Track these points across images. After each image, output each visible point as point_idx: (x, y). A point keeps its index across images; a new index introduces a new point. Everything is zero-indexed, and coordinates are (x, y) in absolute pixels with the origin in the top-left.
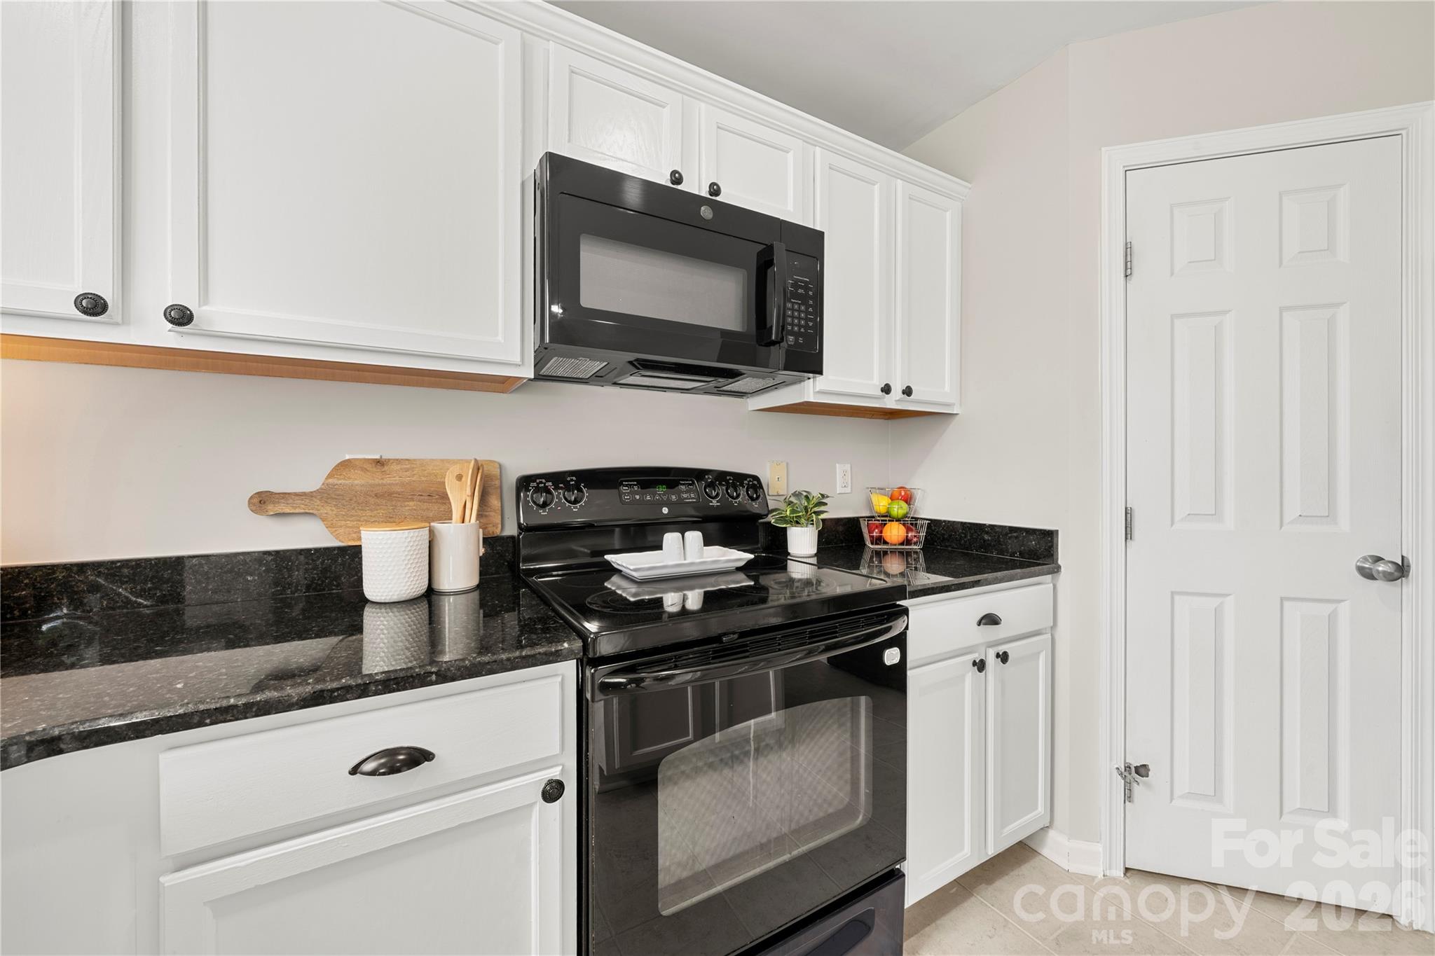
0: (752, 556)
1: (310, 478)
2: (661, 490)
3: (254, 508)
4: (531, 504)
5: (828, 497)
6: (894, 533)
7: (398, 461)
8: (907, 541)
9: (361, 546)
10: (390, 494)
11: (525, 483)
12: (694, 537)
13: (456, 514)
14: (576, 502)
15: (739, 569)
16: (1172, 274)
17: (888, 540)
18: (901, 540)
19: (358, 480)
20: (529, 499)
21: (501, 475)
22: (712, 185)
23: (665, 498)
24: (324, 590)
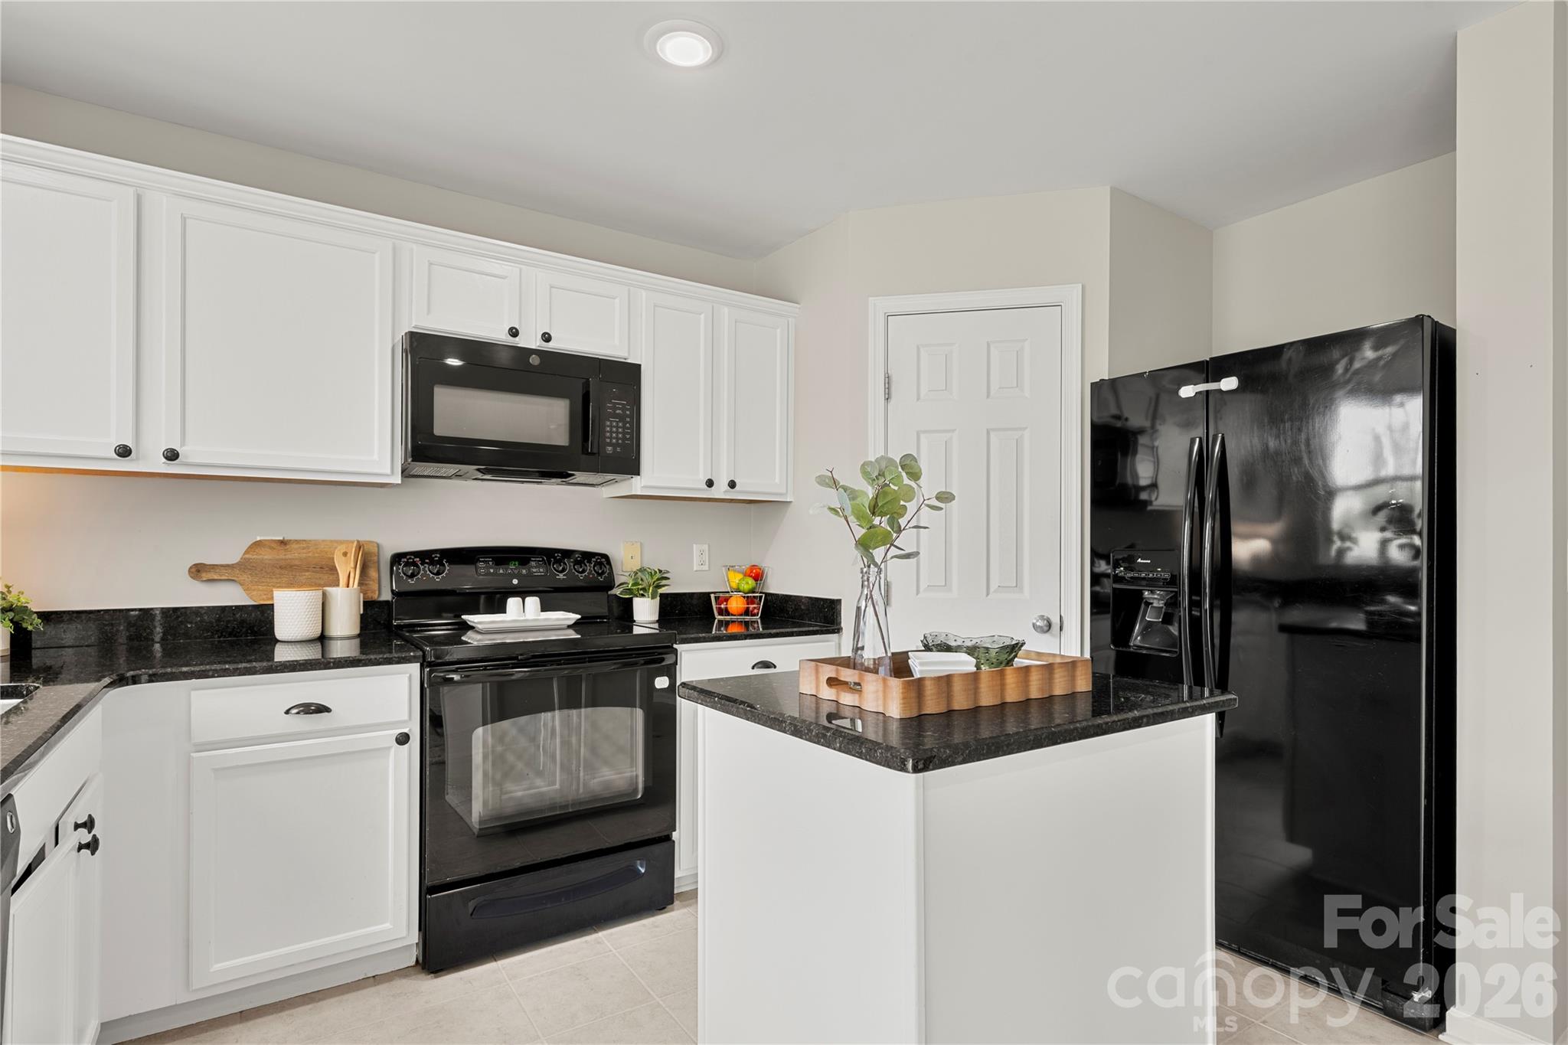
0: (579, 617)
1: (232, 554)
2: (513, 566)
3: (192, 575)
4: (402, 574)
5: (668, 572)
6: (736, 604)
7: (297, 542)
8: (747, 612)
9: (273, 605)
10: (291, 566)
11: (397, 558)
12: (533, 602)
13: (343, 580)
14: (438, 573)
15: (569, 627)
16: (918, 399)
17: (730, 610)
18: (740, 612)
19: (267, 555)
20: (400, 571)
21: (378, 553)
22: (544, 334)
23: (516, 572)
24: (241, 636)
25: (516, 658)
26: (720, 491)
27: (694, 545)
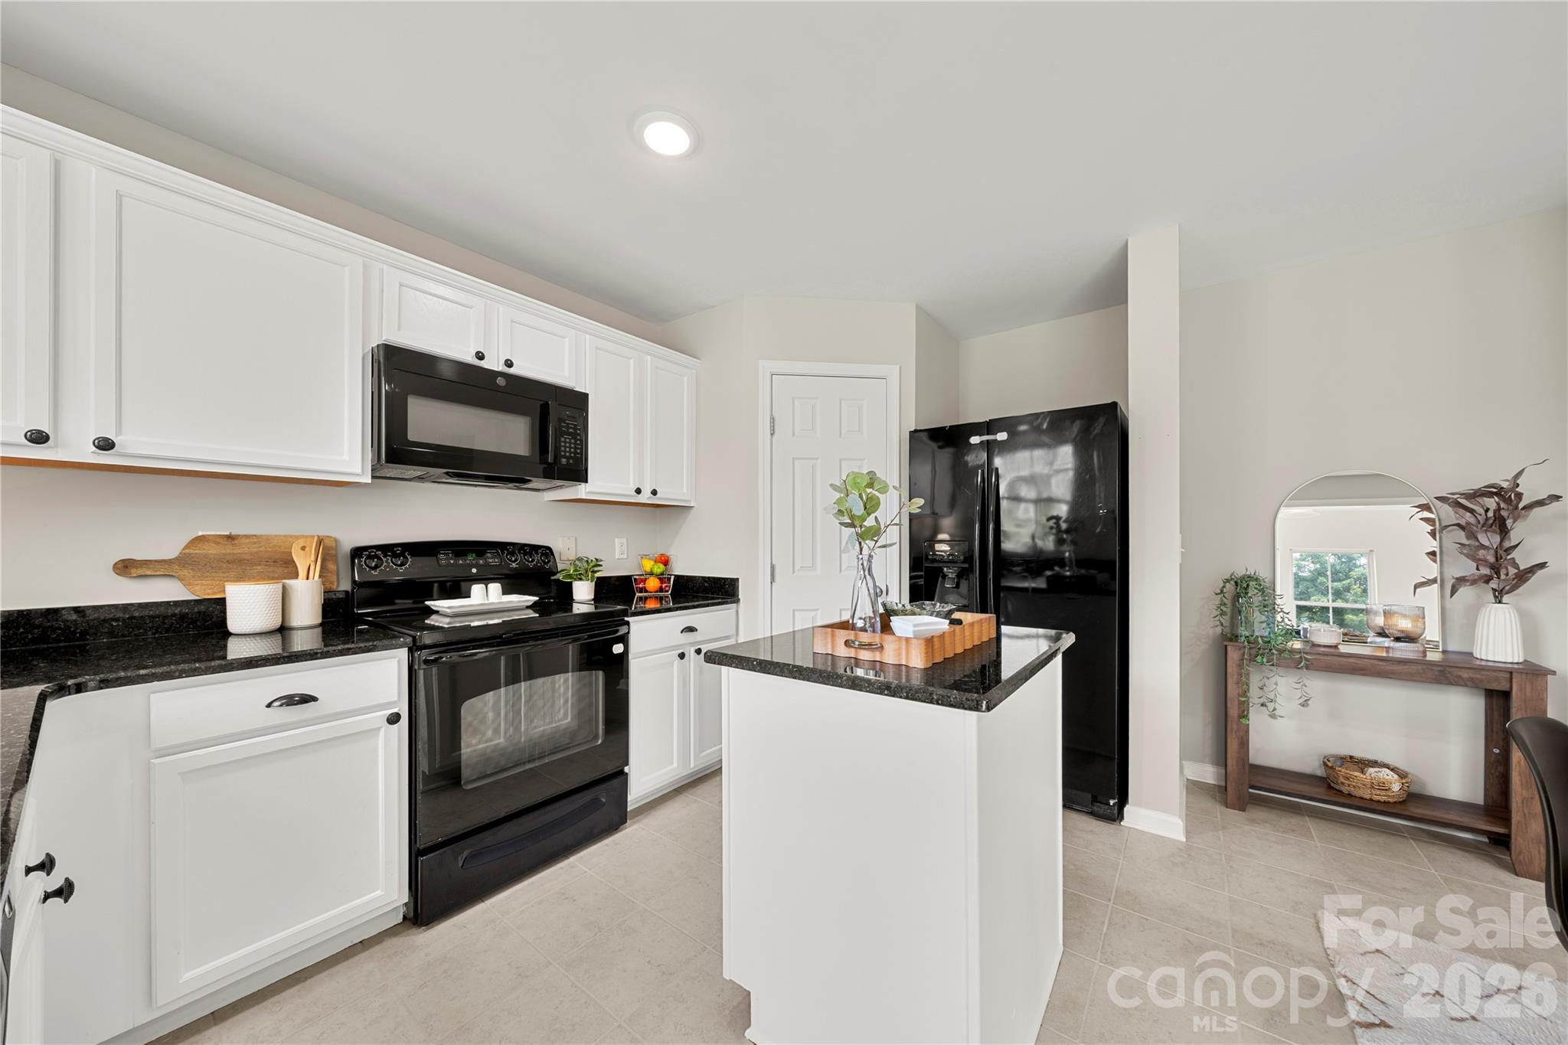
0: (537, 598)
1: (169, 548)
2: (471, 557)
3: (118, 571)
4: (365, 566)
5: (602, 560)
6: (653, 584)
7: (247, 537)
8: (661, 590)
9: (225, 598)
10: (240, 561)
11: (357, 552)
12: (495, 588)
13: (302, 573)
14: (402, 565)
15: (528, 607)
16: (793, 435)
17: (648, 589)
18: (656, 589)
19: (211, 550)
20: (363, 563)
21: (336, 547)
22: (507, 361)
23: (474, 562)
24: (182, 631)
25: (500, 637)
26: (645, 498)
27: (616, 540)
